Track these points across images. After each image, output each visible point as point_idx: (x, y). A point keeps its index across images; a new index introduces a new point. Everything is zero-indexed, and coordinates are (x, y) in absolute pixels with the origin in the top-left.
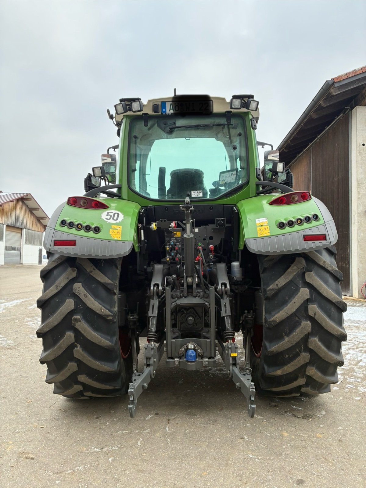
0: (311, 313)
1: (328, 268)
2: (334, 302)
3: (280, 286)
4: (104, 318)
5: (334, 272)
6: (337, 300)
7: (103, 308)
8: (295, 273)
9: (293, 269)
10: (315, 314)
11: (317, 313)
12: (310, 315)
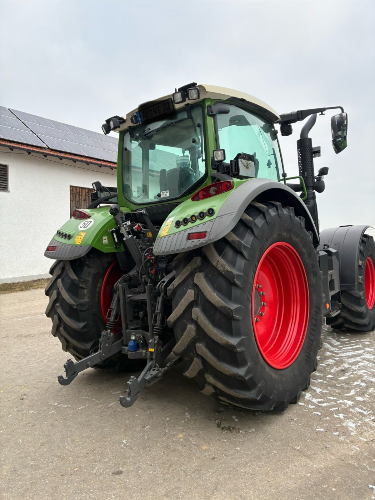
0: (194, 317)
1: (219, 268)
2: (217, 306)
3: (175, 286)
4: (71, 306)
5: (225, 273)
6: (220, 305)
7: (70, 299)
8: (188, 274)
9: (188, 268)
10: (197, 318)
11: (199, 317)
12: (193, 318)
